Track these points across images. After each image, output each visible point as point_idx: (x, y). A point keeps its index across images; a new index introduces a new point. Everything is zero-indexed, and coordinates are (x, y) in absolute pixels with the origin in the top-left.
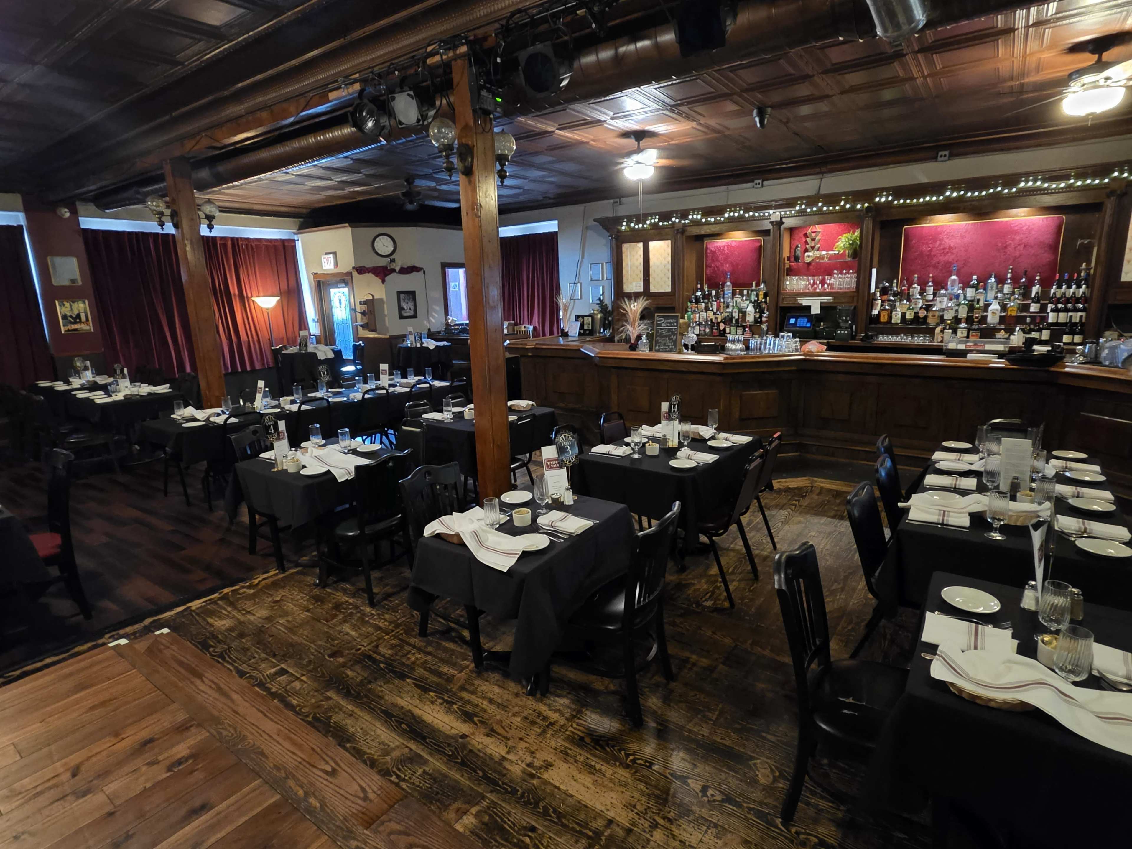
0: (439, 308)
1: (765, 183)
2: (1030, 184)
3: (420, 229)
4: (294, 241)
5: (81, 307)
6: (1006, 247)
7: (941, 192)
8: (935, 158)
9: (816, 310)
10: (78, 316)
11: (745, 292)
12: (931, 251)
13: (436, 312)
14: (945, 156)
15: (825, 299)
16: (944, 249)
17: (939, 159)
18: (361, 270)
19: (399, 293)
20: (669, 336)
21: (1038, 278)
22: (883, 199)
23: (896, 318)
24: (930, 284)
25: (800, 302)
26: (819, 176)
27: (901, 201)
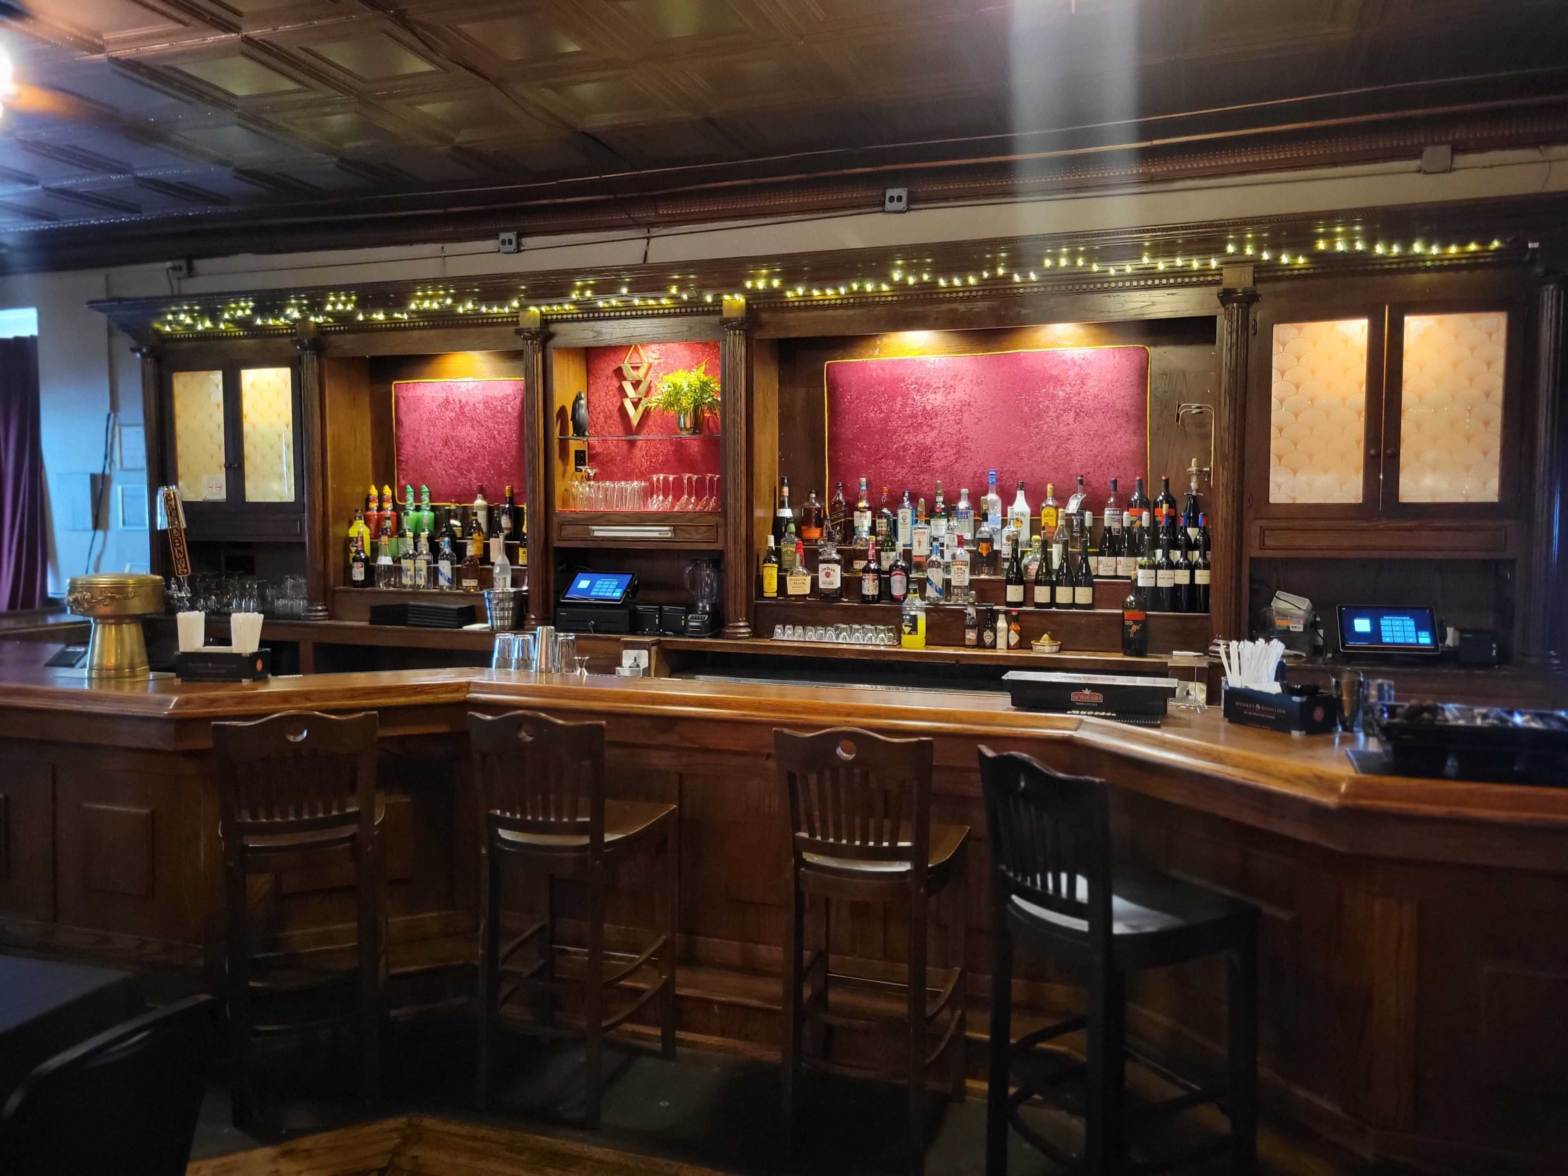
1: (528, 242)
2: (1064, 263)
8: (880, 204)
12: (886, 420)
14: (900, 199)
16: (914, 416)
17: (889, 206)
22: (761, 286)
26: (643, 232)
27: (800, 291)
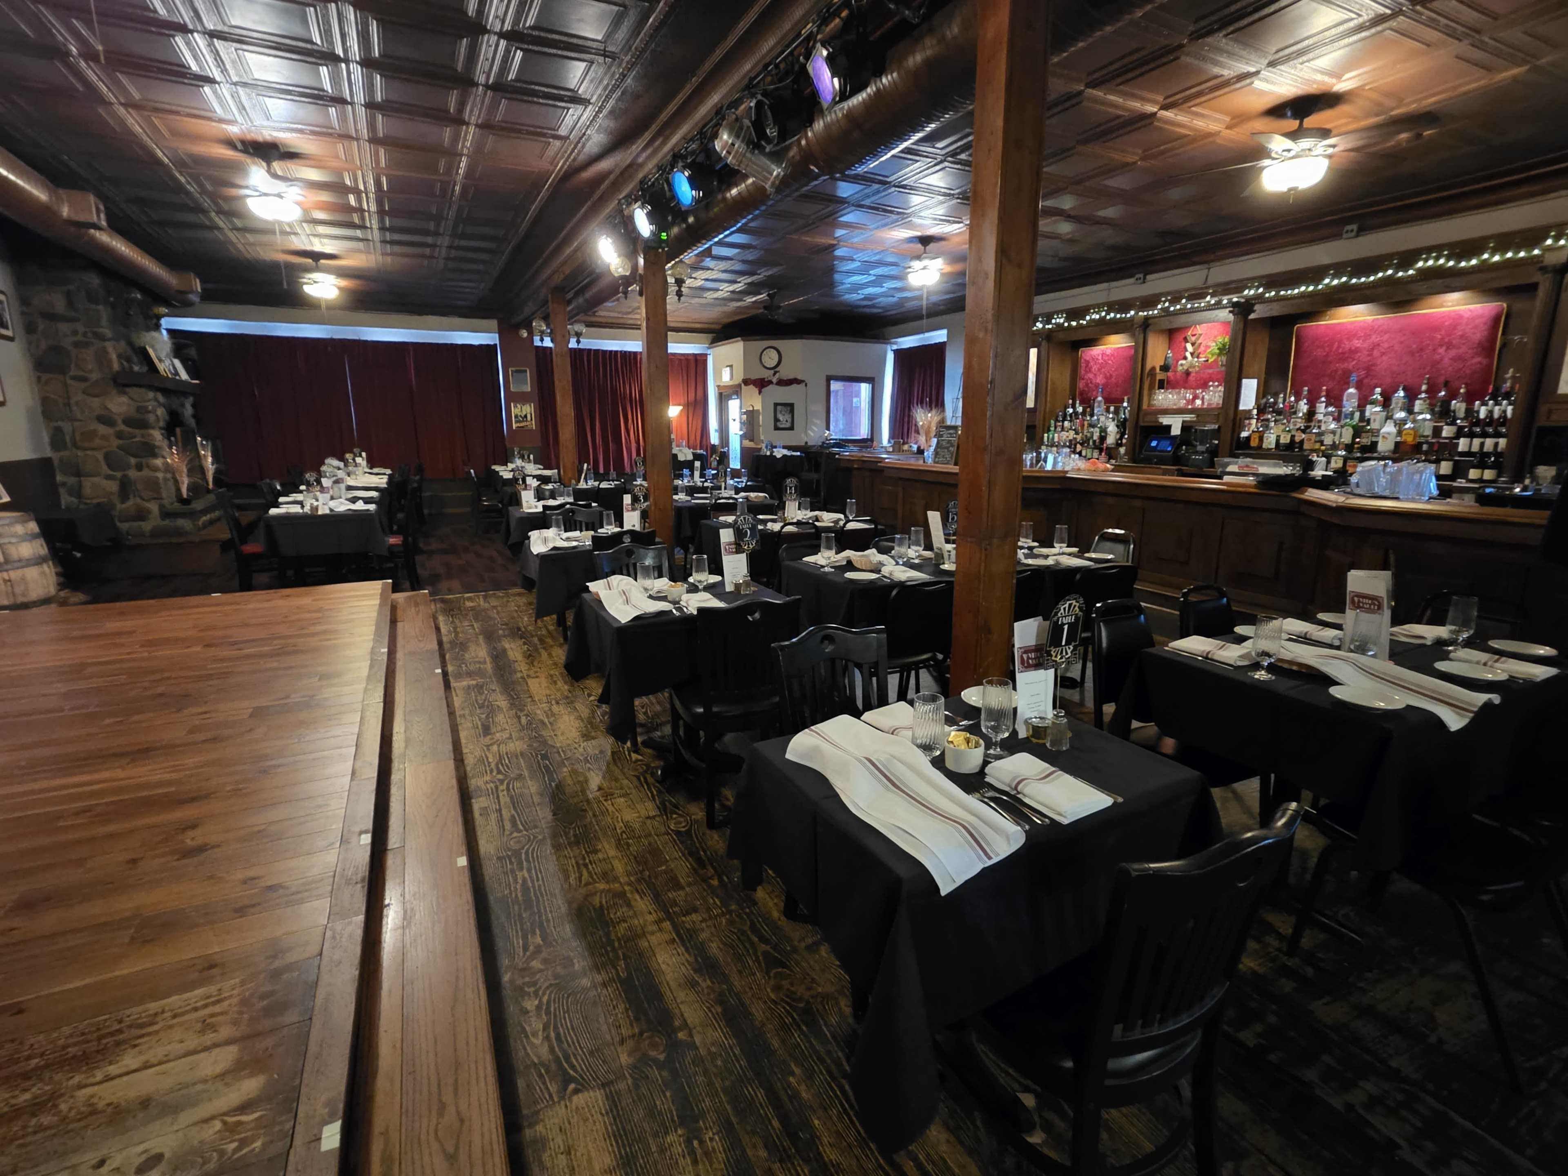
0: (821, 423)
1: (1149, 277)
2: (1431, 263)
3: (804, 341)
4: (706, 355)
5: (528, 409)
6: (1422, 350)
7: (1317, 280)
8: (1337, 236)
9: (1176, 431)
10: (526, 416)
11: (1112, 409)
12: (1327, 356)
13: (815, 425)
14: (1352, 231)
15: (1188, 417)
16: (1343, 353)
17: (1345, 236)
18: (746, 382)
19: (776, 405)
20: (948, 448)
21: (1462, 391)
22: (1252, 292)
23: (1270, 441)
24: (1323, 399)
25: (1161, 420)
26: (1206, 266)
27: (1273, 293)
